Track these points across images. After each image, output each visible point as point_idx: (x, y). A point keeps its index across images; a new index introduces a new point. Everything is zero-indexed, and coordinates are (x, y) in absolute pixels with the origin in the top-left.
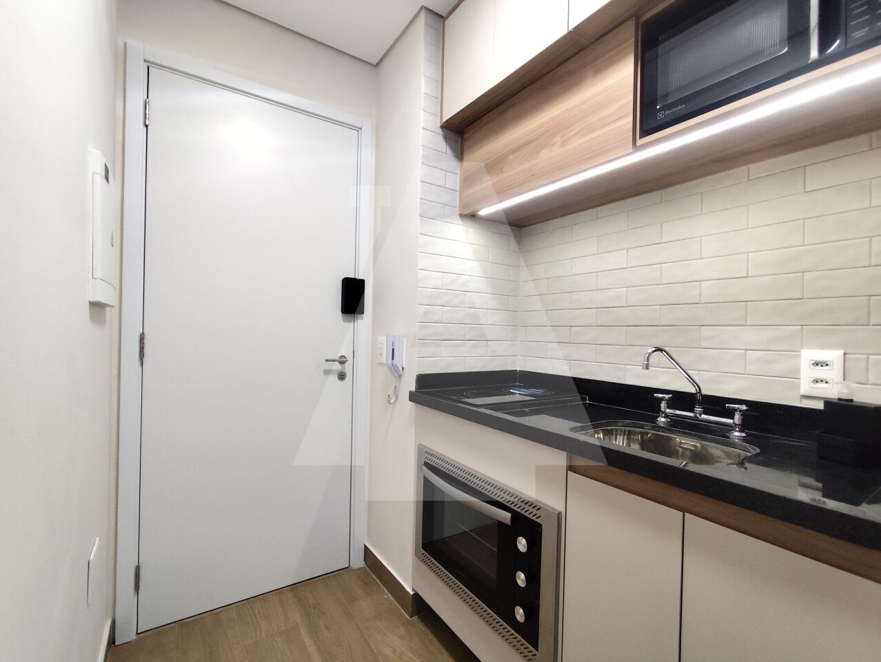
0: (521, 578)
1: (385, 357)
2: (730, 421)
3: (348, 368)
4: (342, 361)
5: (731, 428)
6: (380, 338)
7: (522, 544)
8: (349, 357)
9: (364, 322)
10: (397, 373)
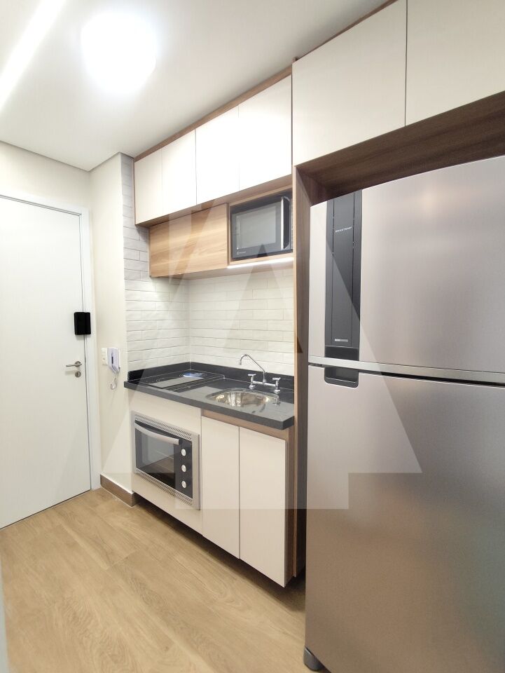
0: (184, 468)
1: (107, 361)
2: (274, 385)
3: (82, 369)
4: (78, 364)
5: (274, 388)
6: (103, 349)
7: (184, 452)
8: (83, 362)
9: (91, 339)
10: (115, 370)
